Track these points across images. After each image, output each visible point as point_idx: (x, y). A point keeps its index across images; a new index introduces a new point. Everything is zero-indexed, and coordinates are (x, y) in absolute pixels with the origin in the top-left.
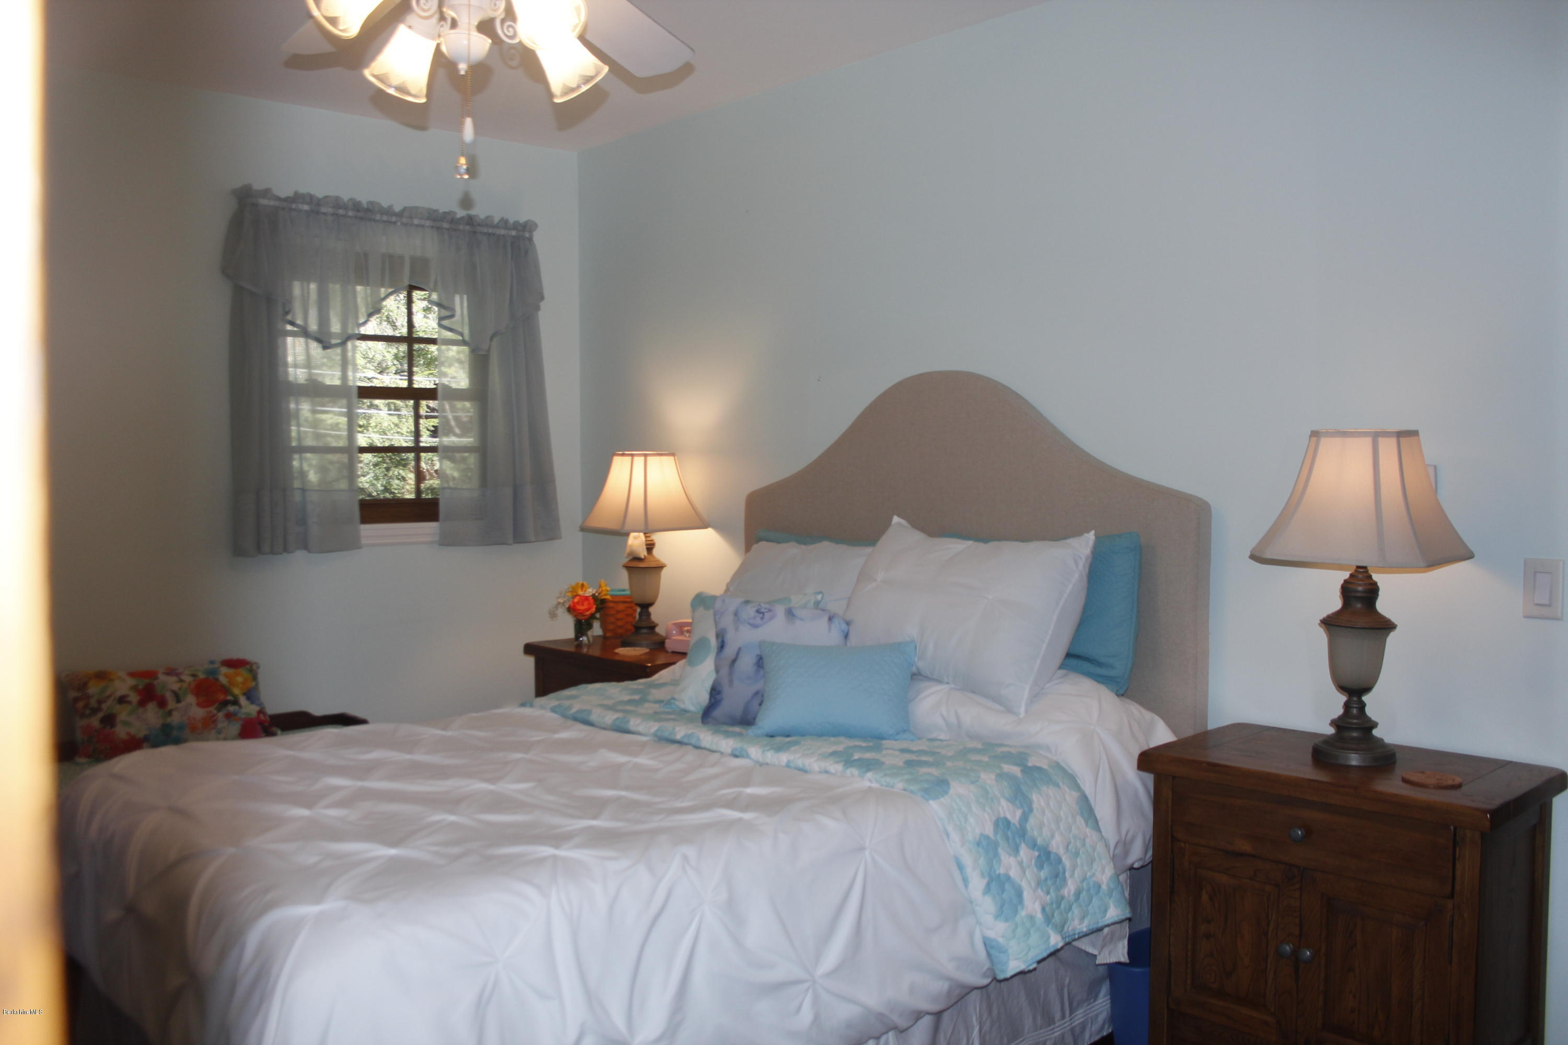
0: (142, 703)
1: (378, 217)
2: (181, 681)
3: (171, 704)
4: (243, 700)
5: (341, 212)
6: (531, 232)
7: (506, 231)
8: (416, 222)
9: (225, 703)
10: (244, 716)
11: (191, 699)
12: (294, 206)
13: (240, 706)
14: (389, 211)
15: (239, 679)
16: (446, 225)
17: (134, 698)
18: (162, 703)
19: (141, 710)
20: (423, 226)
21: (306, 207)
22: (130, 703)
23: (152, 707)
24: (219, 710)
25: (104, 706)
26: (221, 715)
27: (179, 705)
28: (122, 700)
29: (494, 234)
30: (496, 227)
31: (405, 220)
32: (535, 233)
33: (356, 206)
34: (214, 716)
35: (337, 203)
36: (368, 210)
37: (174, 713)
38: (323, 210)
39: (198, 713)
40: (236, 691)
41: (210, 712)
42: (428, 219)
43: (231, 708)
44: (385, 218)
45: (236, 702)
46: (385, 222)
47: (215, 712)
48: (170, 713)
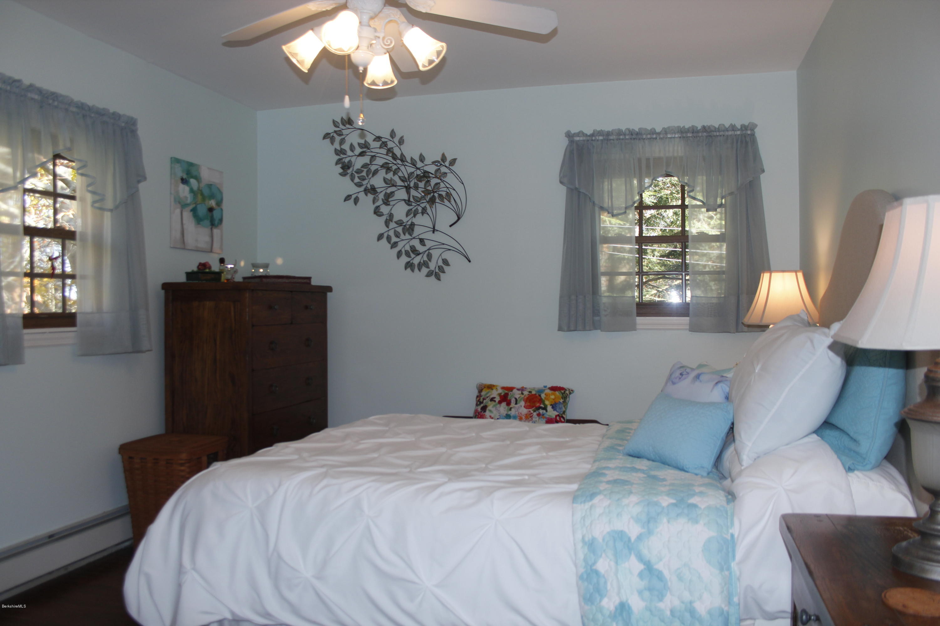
0: (500, 402)
1: (644, 137)
2: (522, 394)
3: (513, 404)
4: (549, 408)
5: (621, 137)
6: (752, 130)
7: (733, 132)
8: (669, 136)
9: (539, 408)
10: (547, 416)
11: (522, 403)
12: (594, 138)
13: (547, 411)
14: (653, 132)
15: (553, 397)
16: (689, 135)
17: (498, 399)
18: (509, 404)
19: (498, 405)
20: (674, 138)
21: (601, 138)
22: (495, 401)
23: (504, 404)
24: (534, 411)
25: (485, 401)
26: (535, 414)
27: (516, 406)
28: (492, 400)
29: (724, 135)
30: (727, 130)
31: (662, 136)
32: (756, 130)
33: (631, 132)
34: (531, 414)
35: (620, 133)
36: (637, 134)
37: (512, 409)
38: (611, 138)
39: (524, 411)
40: (547, 402)
41: (530, 411)
42: (678, 132)
43: (541, 411)
44: (649, 136)
45: (545, 408)
46: (649, 139)
47: (532, 412)
48: (510, 409)
